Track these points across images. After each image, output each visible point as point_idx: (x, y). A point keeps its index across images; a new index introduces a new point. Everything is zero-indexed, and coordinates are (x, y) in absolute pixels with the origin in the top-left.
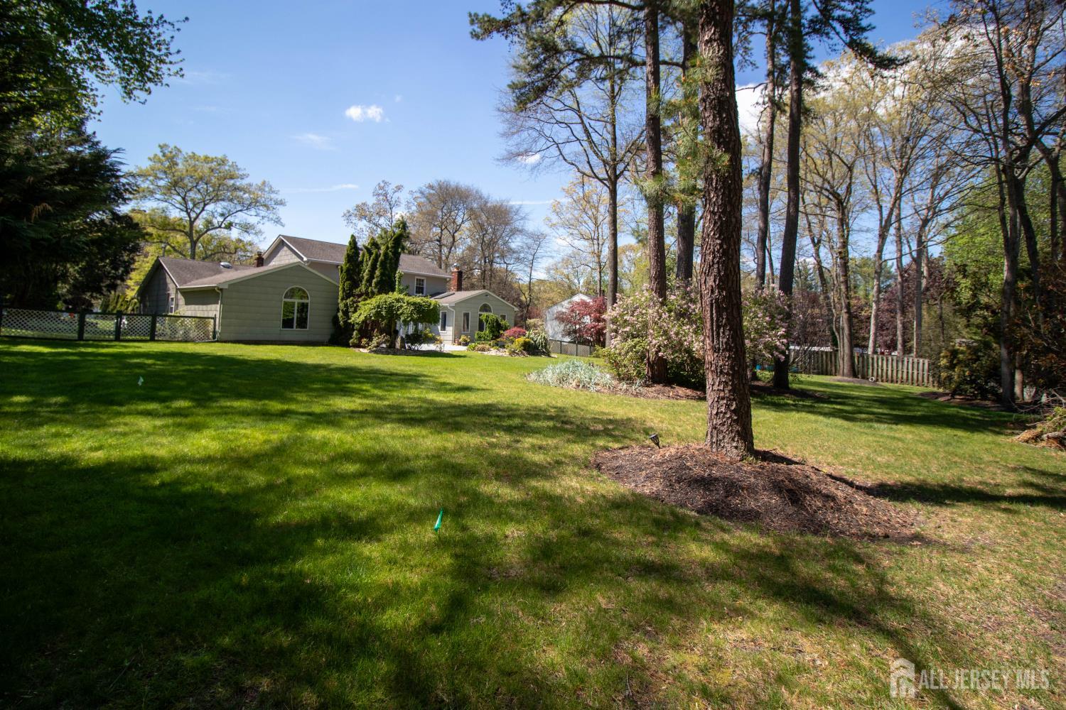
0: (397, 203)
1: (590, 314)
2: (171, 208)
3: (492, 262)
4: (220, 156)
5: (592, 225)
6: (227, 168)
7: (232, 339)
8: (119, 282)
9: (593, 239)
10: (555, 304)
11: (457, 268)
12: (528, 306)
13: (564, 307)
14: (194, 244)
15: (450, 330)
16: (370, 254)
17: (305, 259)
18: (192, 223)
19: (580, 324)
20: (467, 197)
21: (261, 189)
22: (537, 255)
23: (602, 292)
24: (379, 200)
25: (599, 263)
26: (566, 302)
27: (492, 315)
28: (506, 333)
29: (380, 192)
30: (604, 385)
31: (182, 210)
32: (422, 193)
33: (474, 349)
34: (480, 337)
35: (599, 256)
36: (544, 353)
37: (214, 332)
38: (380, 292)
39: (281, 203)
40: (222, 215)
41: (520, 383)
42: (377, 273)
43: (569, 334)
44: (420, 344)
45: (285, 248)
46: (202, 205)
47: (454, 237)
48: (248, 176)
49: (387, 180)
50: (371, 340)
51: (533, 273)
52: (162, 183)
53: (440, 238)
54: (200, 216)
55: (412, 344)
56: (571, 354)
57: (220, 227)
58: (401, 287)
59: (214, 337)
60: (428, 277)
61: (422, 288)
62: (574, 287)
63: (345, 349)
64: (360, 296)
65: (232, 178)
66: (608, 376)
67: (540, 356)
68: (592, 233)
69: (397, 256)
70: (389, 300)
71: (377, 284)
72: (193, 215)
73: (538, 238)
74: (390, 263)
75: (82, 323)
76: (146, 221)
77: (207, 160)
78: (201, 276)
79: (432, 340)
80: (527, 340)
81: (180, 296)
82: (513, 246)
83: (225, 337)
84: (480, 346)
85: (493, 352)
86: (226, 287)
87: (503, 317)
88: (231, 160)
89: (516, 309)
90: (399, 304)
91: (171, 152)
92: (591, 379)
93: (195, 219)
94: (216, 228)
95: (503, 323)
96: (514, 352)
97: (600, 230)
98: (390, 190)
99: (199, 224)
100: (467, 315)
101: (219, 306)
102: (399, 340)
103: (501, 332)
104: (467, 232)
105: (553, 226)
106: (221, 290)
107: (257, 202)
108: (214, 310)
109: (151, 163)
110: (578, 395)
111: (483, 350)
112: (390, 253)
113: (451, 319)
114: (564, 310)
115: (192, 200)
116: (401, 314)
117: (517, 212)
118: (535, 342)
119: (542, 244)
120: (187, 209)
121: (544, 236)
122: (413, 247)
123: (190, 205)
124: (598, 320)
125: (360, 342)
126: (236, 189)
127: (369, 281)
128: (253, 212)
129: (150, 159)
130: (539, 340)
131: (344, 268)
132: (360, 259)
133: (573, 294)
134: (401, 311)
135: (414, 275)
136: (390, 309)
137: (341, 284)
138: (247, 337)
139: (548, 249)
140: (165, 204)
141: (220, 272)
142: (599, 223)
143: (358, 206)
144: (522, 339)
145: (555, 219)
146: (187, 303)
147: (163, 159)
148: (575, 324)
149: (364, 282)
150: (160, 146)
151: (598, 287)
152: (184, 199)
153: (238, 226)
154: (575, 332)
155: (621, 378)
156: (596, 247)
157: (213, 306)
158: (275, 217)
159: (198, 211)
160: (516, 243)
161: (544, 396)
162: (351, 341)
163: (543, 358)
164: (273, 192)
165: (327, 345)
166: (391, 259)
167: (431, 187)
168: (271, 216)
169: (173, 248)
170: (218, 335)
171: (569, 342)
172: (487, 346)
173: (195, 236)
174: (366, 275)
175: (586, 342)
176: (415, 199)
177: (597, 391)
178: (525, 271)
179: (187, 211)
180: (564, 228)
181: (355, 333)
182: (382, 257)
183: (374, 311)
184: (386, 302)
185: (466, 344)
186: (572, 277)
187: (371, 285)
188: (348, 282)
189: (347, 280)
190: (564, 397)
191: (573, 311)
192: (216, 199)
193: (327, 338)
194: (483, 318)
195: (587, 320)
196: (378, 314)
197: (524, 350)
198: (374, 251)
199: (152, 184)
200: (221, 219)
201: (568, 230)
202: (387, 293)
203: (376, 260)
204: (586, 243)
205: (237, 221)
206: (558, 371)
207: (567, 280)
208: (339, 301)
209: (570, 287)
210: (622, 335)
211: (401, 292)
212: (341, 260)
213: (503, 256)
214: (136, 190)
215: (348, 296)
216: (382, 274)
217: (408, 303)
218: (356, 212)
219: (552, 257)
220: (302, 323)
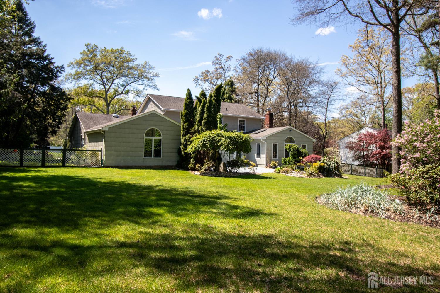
0: (229, 69)
1: (375, 143)
2: (95, 83)
3: (296, 106)
4: (119, 48)
5: (375, 72)
6: (124, 55)
7: (112, 165)
8: (57, 129)
9: (376, 83)
10: (346, 136)
11: (269, 111)
12: (325, 138)
13: (354, 138)
14: (108, 105)
15: (263, 157)
16: (200, 102)
17: (162, 109)
18: (106, 92)
19: (367, 151)
20: (276, 59)
21: (144, 68)
22: (331, 99)
23: (386, 126)
24: (216, 68)
25: (383, 102)
26: (355, 134)
27: (294, 145)
28: (305, 159)
29: (217, 62)
30: (395, 211)
31: (101, 84)
32: (244, 59)
33: (279, 171)
34: (285, 162)
35: (382, 97)
36: (336, 175)
37: (102, 160)
38: (207, 130)
39: (156, 75)
40: (123, 86)
41: (309, 206)
42: (205, 115)
43: (358, 159)
44: (239, 168)
45: (151, 103)
46: (111, 80)
47: (267, 89)
48: (137, 59)
49: (221, 54)
50: (202, 165)
51: (328, 113)
52: (88, 68)
53: (258, 90)
54: (111, 87)
55: (233, 168)
56: (360, 175)
57: (122, 93)
58: (222, 125)
59: (102, 164)
60: (248, 119)
61: (244, 127)
62: (361, 123)
63: (185, 172)
64: (194, 133)
65: (127, 62)
66: (397, 201)
67: (334, 177)
68: (376, 78)
69: (218, 102)
70: (212, 135)
71: (205, 124)
72: (107, 87)
73: (332, 86)
74: (214, 108)
75: (44, 155)
76: (81, 92)
77: (113, 51)
78: (99, 123)
79: (247, 165)
80: (322, 164)
81: (86, 137)
82: (312, 93)
83: (108, 164)
84: (284, 169)
85: (295, 174)
86: (107, 129)
87: (304, 147)
88: (126, 50)
89: (314, 140)
90: (219, 138)
91: (92, 48)
92: (380, 205)
93: (109, 89)
94: (120, 94)
95: (302, 151)
96: (311, 174)
97: (382, 76)
98: (223, 60)
99: (111, 92)
100: (275, 146)
101: (103, 142)
102: (222, 165)
103: (301, 158)
104: (278, 86)
105: (343, 76)
106: (104, 131)
107: (142, 76)
108: (100, 146)
109: (82, 56)
110: (367, 222)
111: (286, 172)
112: (214, 101)
113: (264, 149)
114: (354, 140)
115: (106, 78)
116: (221, 145)
117: (314, 68)
118: (329, 165)
119: (335, 90)
120: (103, 83)
121: (336, 84)
122: (238, 98)
123: (105, 81)
124: (382, 148)
125: (195, 166)
126: (131, 68)
127: (200, 122)
128: (140, 82)
129: (81, 54)
130: (332, 164)
131: (183, 113)
132: (194, 106)
133: (361, 128)
134: (220, 143)
135: (238, 117)
136: (213, 142)
137: (182, 125)
138: (122, 164)
139: (339, 94)
140: (91, 82)
141: (111, 120)
142: (381, 70)
143: (203, 73)
144: (318, 164)
145: (344, 70)
146: (90, 141)
147: (88, 53)
148: (363, 151)
149: (197, 123)
150: (86, 45)
151: (383, 121)
152: (101, 77)
153: (132, 92)
154: (363, 157)
155: (412, 204)
156: (379, 89)
157: (101, 143)
158: (153, 84)
159: (110, 84)
160: (314, 90)
161: (331, 223)
162: (189, 166)
163: (336, 180)
164: (151, 68)
165: (175, 169)
166: (215, 105)
167: (251, 55)
168: (151, 85)
169: (97, 108)
170: (103, 162)
171: (359, 165)
172: (290, 169)
173: (109, 99)
174: (197, 117)
175: (372, 165)
176: (241, 65)
177: (388, 218)
178: (321, 112)
179: (103, 85)
180: (352, 76)
181: (192, 160)
182: (207, 104)
183: (201, 144)
184: (209, 136)
185: (275, 167)
186: (360, 116)
187: (201, 125)
188: (186, 123)
189: (185, 122)
190: (352, 226)
191: (361, 141)
192: (120, 76)
193: (174, 164)
194: (287, 147)
195: (373, 147)
196: (204, 145)
197: (320, 172)
198: (203, 100)
199: (84, 69)
200: (122, 88)
201: (356, 78)
202: (211, 130)
203: (203, 107)
204: (371, 87)
205: (132, 89)
206: (346, 195)
207: (356, 118)
208: (181, 137)
209: (358, 123)
210: (411, 161)
211: (221, 129)
212: (181, 108)
213: (305, 102)
214: (63, 71)
215: (186, 133)
216: (208, 116)
217: (226, 137)
218: (201, 77)
219: (343, 100)
220: (158, 153)
